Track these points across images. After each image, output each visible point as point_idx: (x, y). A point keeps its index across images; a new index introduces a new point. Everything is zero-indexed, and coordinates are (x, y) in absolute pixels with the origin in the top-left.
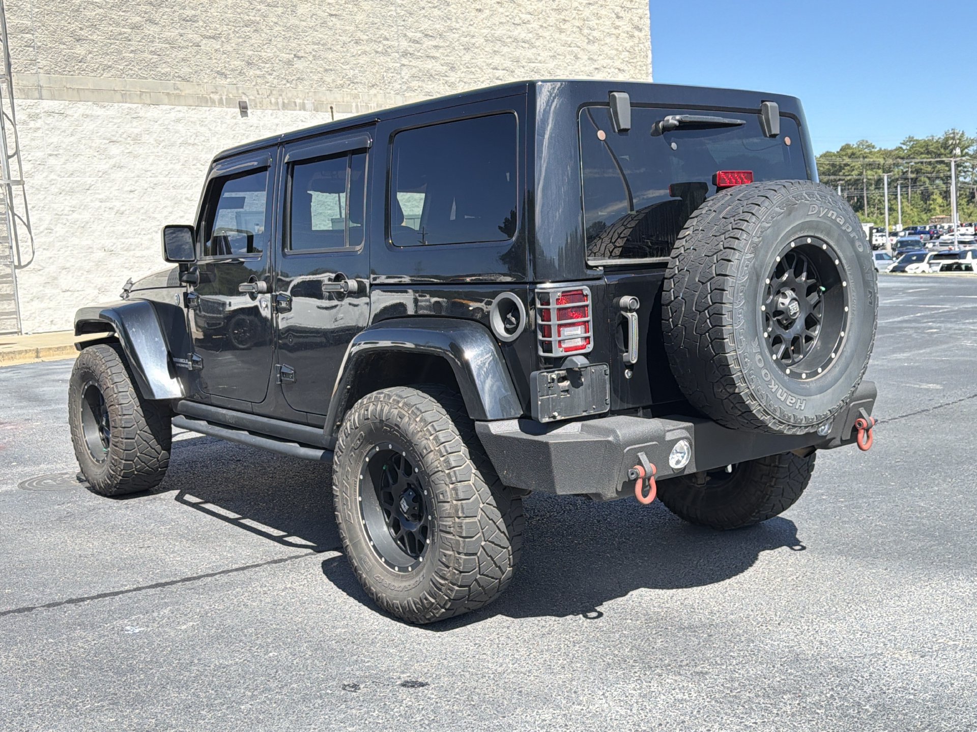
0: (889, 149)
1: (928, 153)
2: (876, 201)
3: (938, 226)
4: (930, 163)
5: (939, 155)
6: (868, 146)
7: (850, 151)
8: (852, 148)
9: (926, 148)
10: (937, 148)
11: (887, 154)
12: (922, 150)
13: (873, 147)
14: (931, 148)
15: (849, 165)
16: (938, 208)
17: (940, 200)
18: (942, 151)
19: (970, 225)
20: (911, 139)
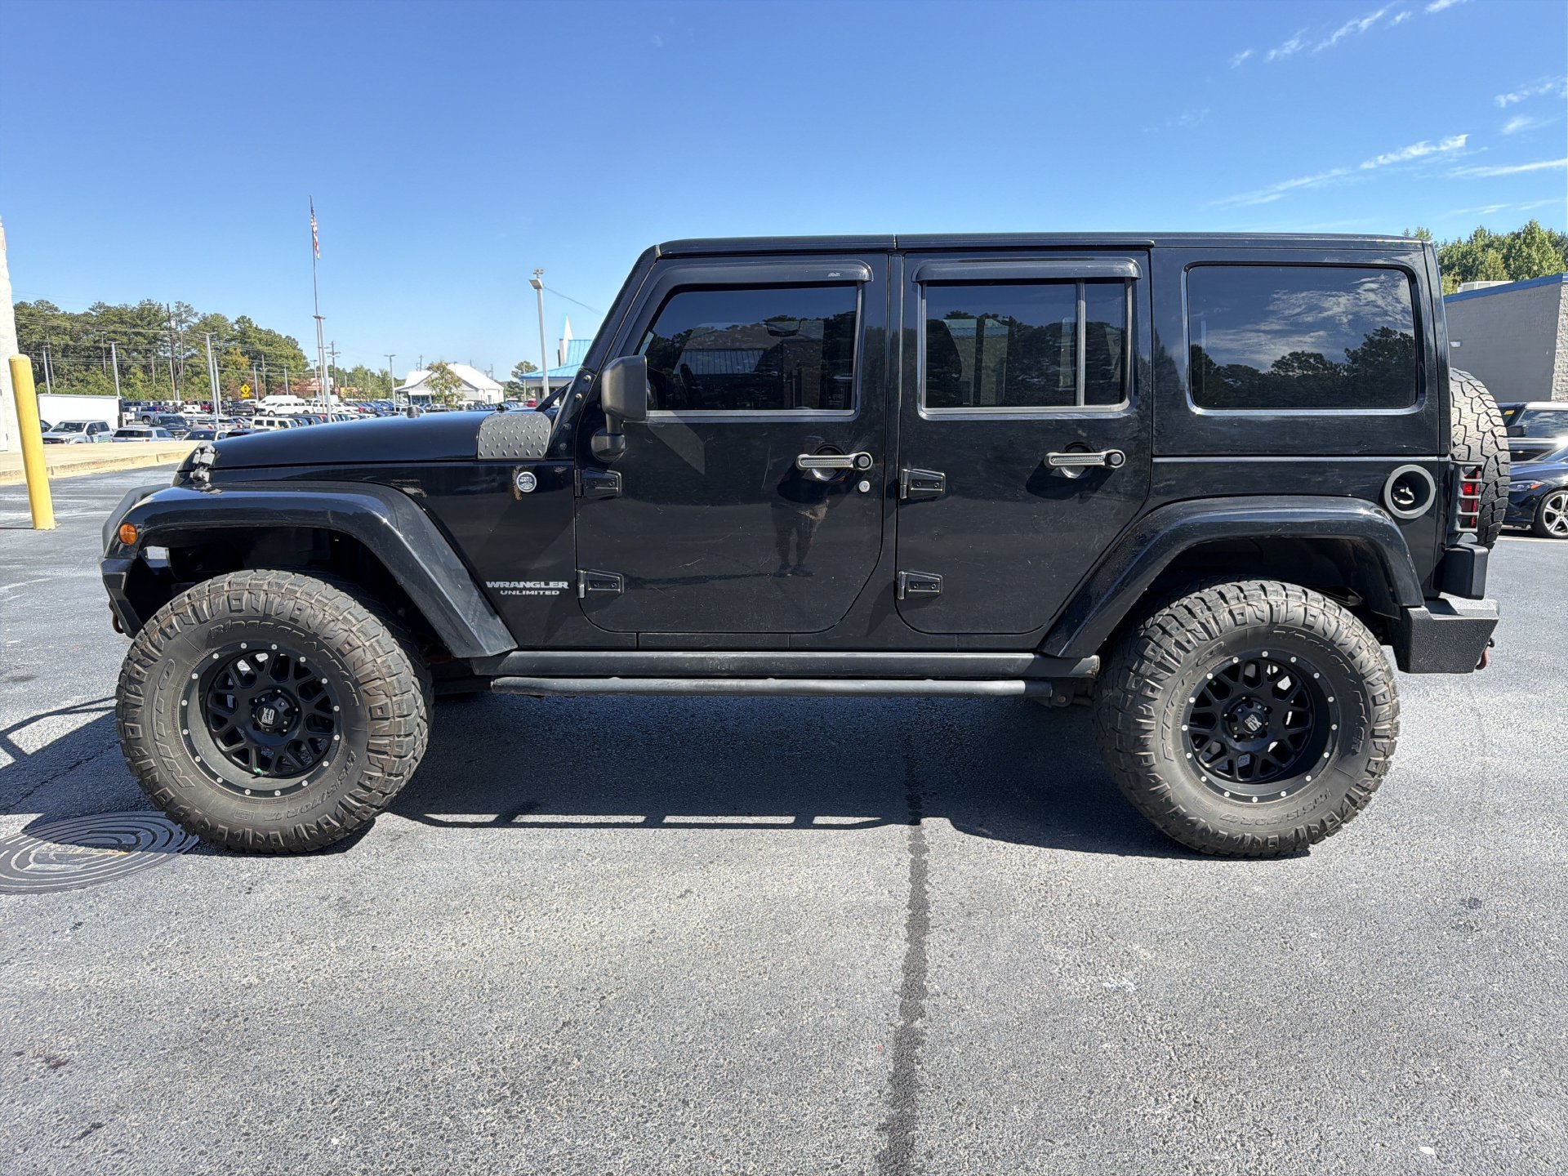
0: (76, 313)
1: (122, 322)
2: (65, 371)
3: (163, 403)
4: (125, 333)
5: (135, 326)
6: (51, 308)
7: (26, 311)
8: (27, 308)
9: (120, 316)
10: (131, 318)
11: (73, 318)
12: (115, 319)
13: (56, 309)
14: (126, 318)
15: (27, 327)
16: (139, 383)
17: (140, 375)
18: (139, 322)
19: (196, 403)
20: (100, 305)
